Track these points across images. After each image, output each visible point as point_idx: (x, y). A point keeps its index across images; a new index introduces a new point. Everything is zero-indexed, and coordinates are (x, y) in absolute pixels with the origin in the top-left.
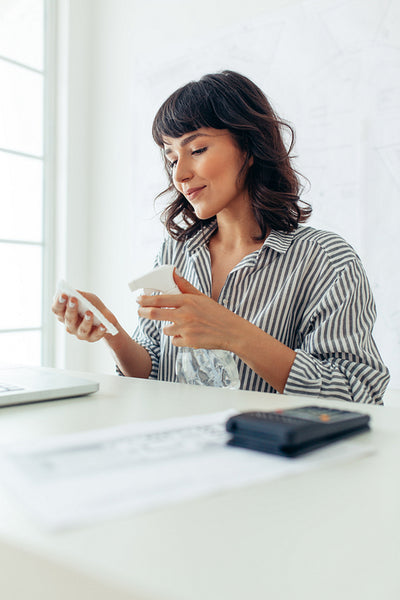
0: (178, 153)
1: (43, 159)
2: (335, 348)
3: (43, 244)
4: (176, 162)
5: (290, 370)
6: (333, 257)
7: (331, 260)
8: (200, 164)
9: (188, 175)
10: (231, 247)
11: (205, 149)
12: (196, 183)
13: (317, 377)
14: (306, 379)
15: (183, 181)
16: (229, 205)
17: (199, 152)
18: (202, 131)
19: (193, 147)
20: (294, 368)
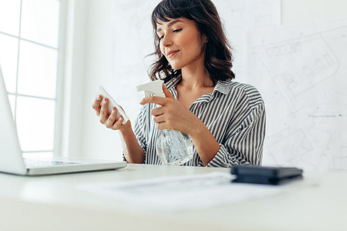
0: (165, 31)
1: (58, 49)
2: (238, 149)
3: (56, 100)
4: (163, 37)
5: (216, 154)
6: (251, 100)
7: (250, 102)
8: (177, 38)
9: (170, 43)
10: (190, 88)
11: (181, 29)
12: (174, 48)
13: (228, 162)
14: (222, 161)
15: (167, 46)
16: (191, 64)
17: (177, 31)
18: (181, 19)
19: (174, 27)
20: (218, 153)
